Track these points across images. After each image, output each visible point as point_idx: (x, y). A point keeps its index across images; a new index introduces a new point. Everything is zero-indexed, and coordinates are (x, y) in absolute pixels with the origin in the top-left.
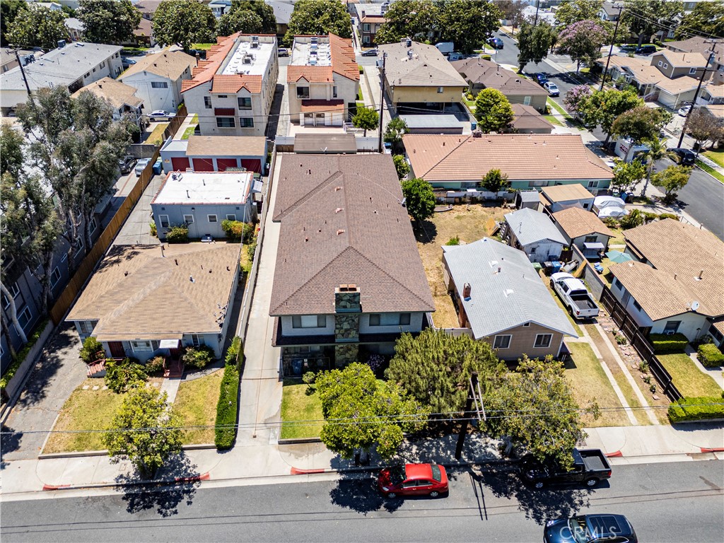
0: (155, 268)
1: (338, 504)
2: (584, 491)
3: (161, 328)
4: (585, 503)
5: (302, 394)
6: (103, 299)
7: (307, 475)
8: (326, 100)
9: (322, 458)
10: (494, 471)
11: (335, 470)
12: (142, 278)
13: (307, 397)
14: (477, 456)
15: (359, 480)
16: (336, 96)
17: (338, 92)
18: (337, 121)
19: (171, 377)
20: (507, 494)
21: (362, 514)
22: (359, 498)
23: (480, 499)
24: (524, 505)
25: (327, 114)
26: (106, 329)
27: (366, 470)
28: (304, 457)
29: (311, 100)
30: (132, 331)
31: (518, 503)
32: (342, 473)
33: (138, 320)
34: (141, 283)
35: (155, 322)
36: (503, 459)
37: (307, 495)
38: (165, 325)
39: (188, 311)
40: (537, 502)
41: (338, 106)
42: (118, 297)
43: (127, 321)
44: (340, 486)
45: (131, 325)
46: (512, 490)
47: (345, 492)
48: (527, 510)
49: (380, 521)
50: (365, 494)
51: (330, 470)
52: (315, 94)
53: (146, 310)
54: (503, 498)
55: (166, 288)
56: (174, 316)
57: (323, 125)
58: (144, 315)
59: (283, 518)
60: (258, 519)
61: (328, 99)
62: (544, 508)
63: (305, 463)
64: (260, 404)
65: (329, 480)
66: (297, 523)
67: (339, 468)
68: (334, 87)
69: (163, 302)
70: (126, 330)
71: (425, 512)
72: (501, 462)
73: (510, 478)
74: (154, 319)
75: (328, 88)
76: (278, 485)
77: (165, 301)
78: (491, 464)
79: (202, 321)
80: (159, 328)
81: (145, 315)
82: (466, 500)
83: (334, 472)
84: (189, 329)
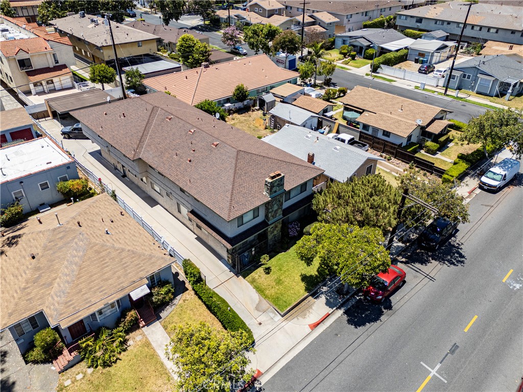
0: (61, 238)
1: (360, 326)
2: (453, 238)
3: (121, 283)
4: (460, 244)
5: (264, 275)
6: (28, 290)
7: (322, 324)
8: (49, 67)
9: (319, 307)
10: (409, 254)
11: (335, 308)
12: (54, 253)
13: (269, 275)
14: (394, 251)
15: (353, 305)
16: (57, 62)
17: (59, 58)
18: (66, 85)
19: (148, 324)
20: (429, 261)
21: (379, 321)
22: (367, 314)
23: (420, 271)
24: (440, 262)
25: (55, 80)
26: (64, 313)
27: (351, 297)
28: (308, 314)
29: (35, 70)
30: (93, 300)
31: (437, 263)
32: (339, 308)
33: (91, 288)
34: (59, 257)
35: (110, 282)
36: (406, 245)
37: (337, 335)
38: (122, 279)
39: (133, 257)
40: (443, 256)
41: (63, 70)
42: (43, 281)
43: (80, 295)
44: (348, 315)
45: (87, 296)
46: (427, 258)
47: (356, 317)
48: (444, 263)
49: (392, 318)
50: (367, 310)
51: (332, 310)
52: (37, 64)
53: (91, 276)
54: (429, 265)
55: (95, 248)
56: (124, 268)
57: (54, 90)
58: (93, 281)
59: (341, 358)
60: (326, 372)
61: (51, 66)
62: (449, 257)
63: (313, 317)
64: (241, 300)
65: (338, 317)
66: (352, 354)
67: (336, 306)
68: (54, 55)
69: (101, 261)
70: (87, 303)
71: (406, 297)
72: (407, 248)
73: (419, 252)
74: (107, 280)
75: (48, 56)
76: (312, 342)
77: (104, 260)
78: (403, 251)
79: (153, 260)
80: (119, 284)
81: (95, 280)
82: (416, 277)
83: (335, 310)
84: (147, 272)
